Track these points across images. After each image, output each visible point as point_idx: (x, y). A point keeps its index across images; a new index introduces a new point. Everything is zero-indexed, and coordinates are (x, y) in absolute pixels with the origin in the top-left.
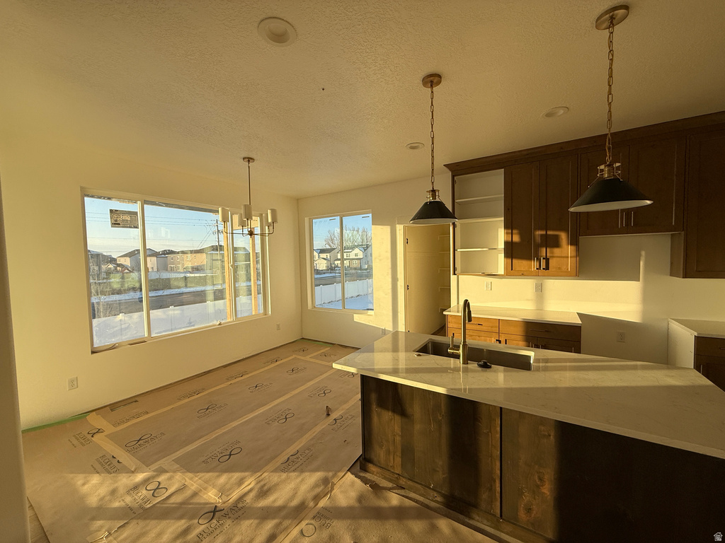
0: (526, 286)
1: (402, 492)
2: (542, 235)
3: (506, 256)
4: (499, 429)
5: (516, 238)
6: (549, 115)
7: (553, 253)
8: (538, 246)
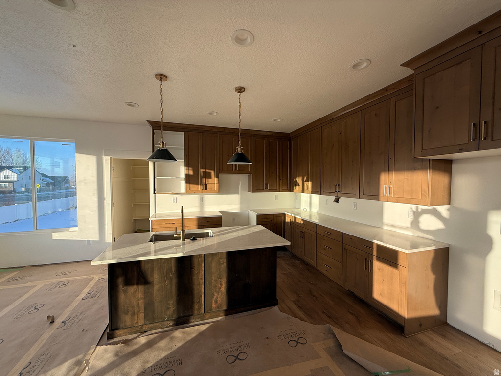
0: (194, 199)
1: (147, 334)
2: (203, 172)
3: (186, 182)
4: (203, 269)
5: (191, 173)
6: (210, 113)
7: (208, 181)
8: (202, 178)
